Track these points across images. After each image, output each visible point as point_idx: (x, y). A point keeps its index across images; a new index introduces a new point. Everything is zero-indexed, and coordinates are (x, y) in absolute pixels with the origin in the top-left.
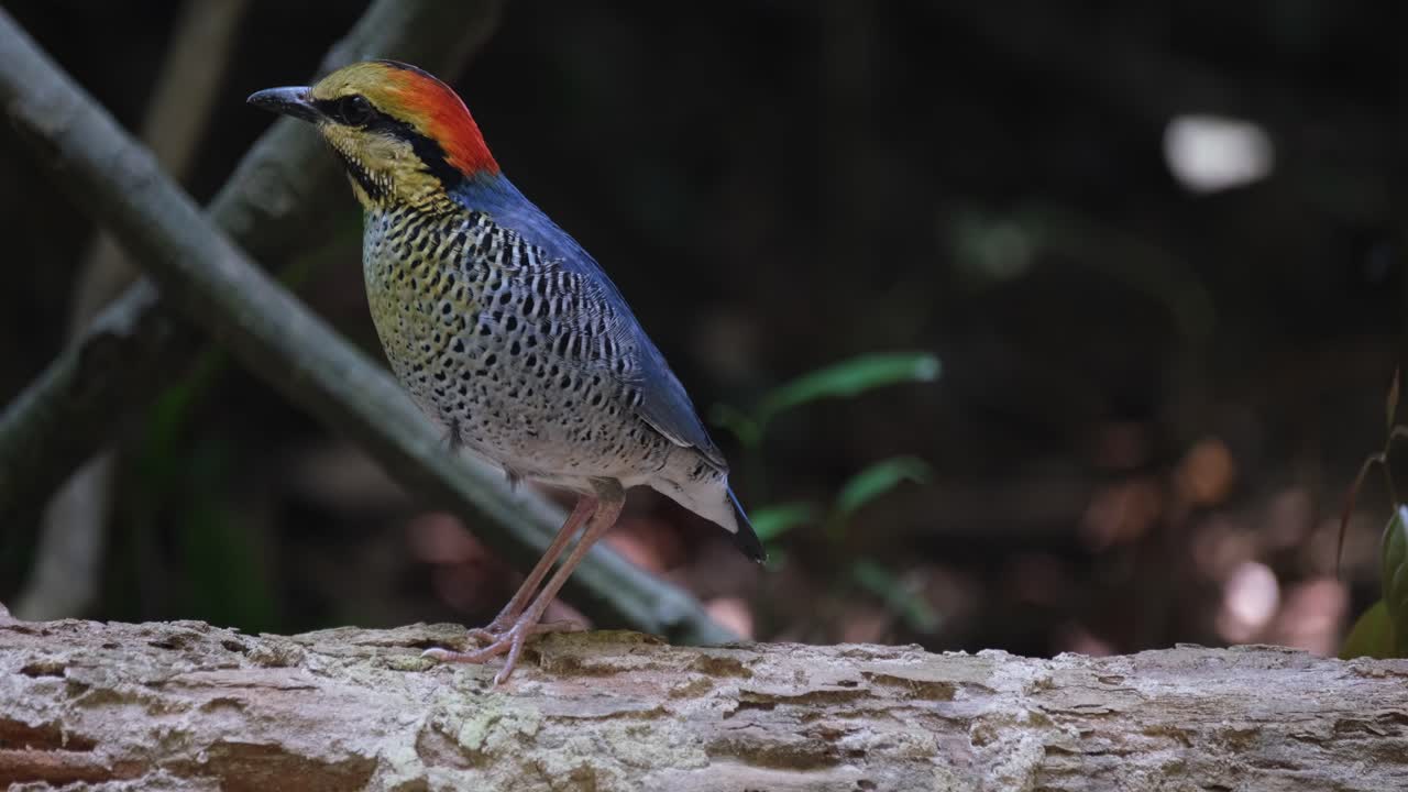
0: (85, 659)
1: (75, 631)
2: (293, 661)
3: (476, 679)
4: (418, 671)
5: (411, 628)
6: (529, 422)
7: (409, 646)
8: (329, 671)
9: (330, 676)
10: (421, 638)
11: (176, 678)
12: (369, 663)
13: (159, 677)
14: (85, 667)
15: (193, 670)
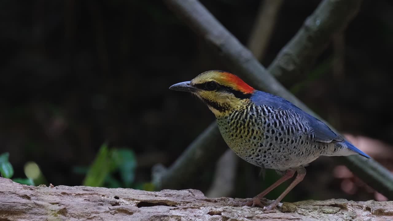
0: (228, 210)
1: (225, 201)
2: (293, 211)
3: (351, 216)
4: (332, 214)
5: (330, 200)
6: (285, 157)
7: (330, 206)
8: (304, 214)
9: (305, 215)
10: (333, 203)
11: (256, 216)
12: (316, 211)
13: (251, 215)
14: (228, 212)
15: (262, 213)
